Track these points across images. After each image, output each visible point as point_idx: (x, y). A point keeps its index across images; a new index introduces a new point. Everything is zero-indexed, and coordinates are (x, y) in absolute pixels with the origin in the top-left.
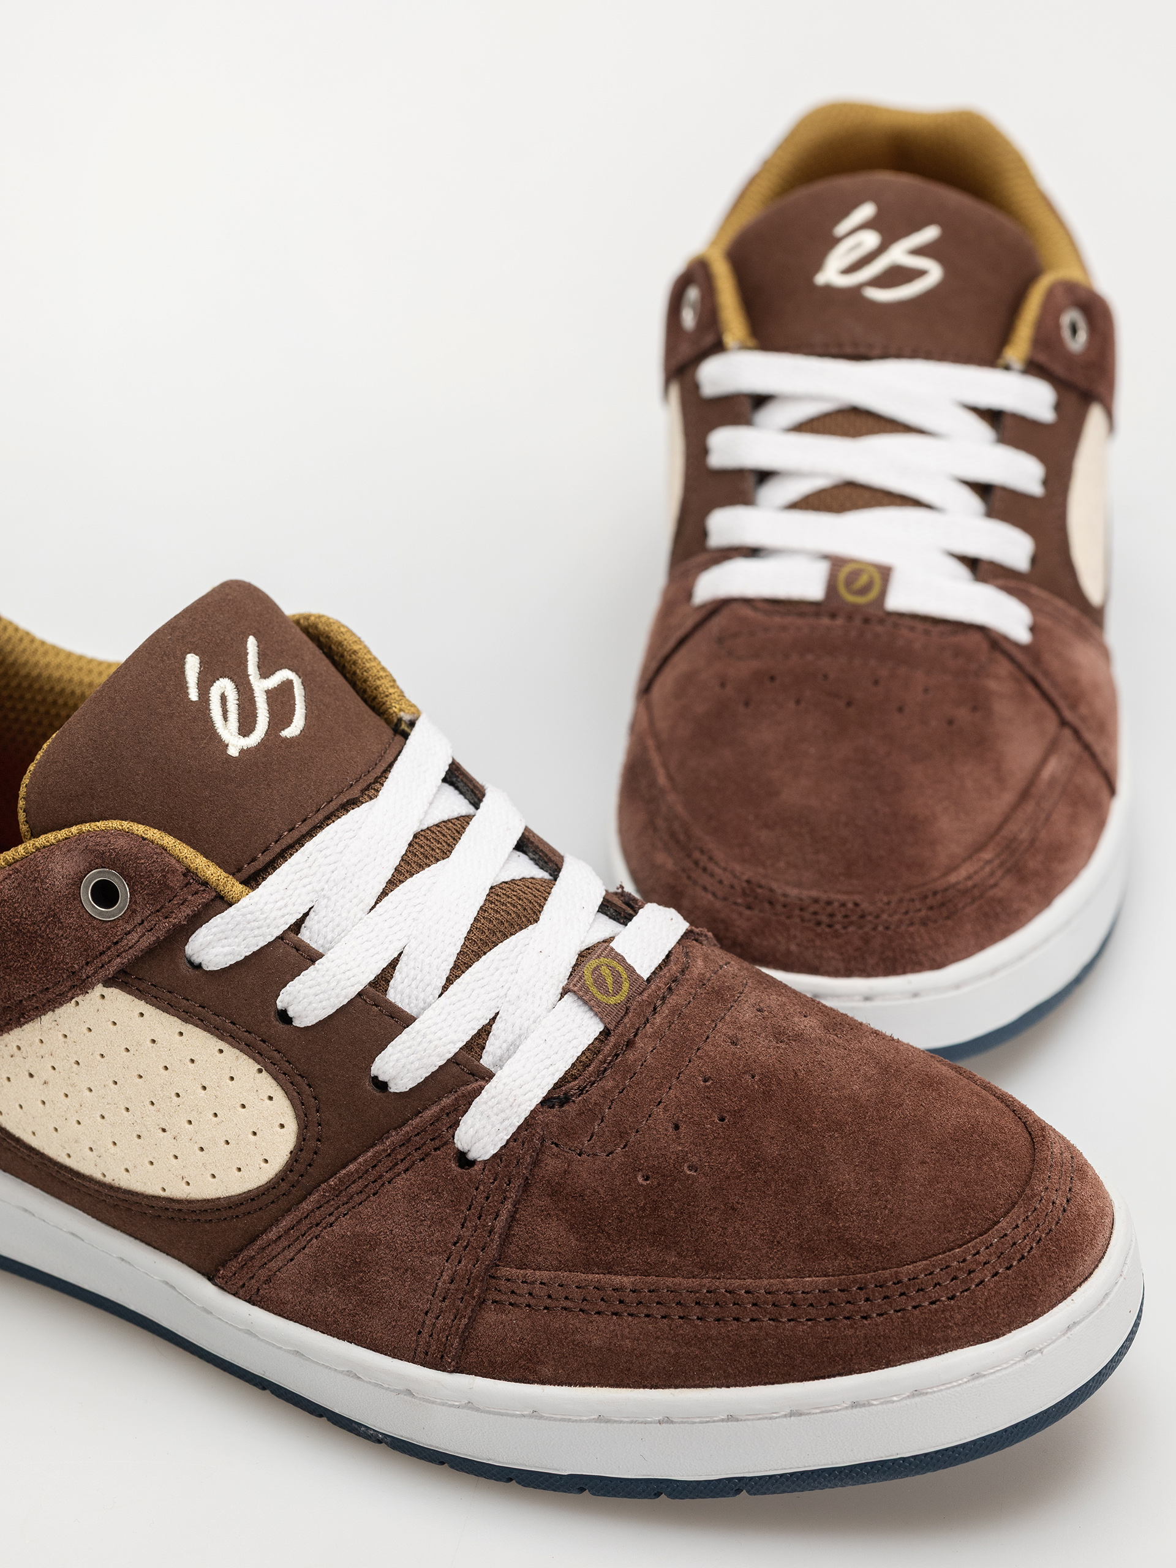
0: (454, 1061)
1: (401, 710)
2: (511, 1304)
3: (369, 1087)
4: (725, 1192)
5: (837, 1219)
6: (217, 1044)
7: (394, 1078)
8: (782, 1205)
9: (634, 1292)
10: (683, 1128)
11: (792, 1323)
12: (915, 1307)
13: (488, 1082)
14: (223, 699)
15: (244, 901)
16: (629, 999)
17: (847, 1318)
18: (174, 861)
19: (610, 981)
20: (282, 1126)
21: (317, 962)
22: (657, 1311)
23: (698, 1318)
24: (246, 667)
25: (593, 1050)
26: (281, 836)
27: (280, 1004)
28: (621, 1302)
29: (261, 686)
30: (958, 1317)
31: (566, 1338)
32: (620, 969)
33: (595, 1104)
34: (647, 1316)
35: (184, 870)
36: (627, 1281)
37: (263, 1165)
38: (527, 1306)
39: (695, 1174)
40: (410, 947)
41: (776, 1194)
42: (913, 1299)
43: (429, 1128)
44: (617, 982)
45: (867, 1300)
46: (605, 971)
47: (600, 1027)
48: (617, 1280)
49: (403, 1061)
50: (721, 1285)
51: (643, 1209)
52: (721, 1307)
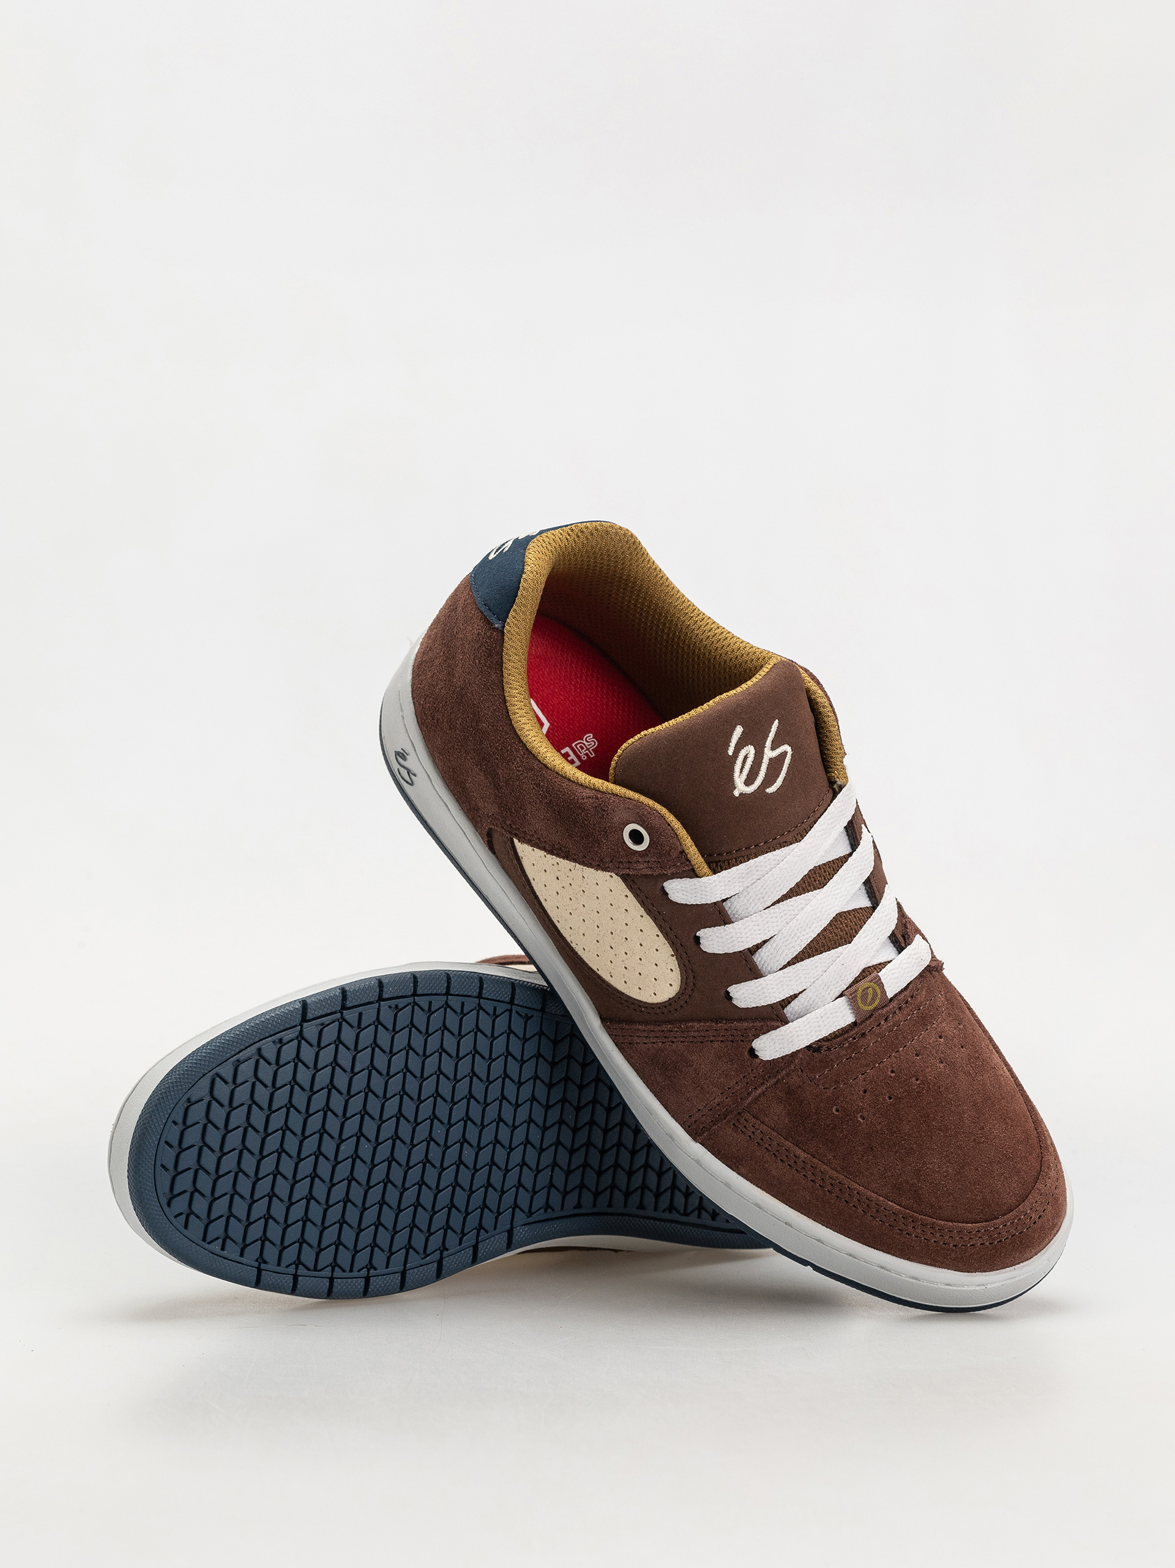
0: (771, 1006)
1: (838, 777)
2: (741, 1130)
3: (722, 993)
4: (872, 1138)
5: (919, 1181)
6: (657, 931)
7: (737, 999)
8: (896, 1159)
9: (804, 1162)
10: (868, 1093)
11: (872, 1218)
12: (935, 1242)
13: (783, 1025)
14: (746, 758)
15: (705, 879)
16: (876, 1009)
17: (900, 1230)
18: (678, 844)
19: (870, 997)
20: (671, 985)
21: (726, 926)
22: (810, 1177)
23: (828, 1190)
24: (766, 741)
25: (844, 1031)
26: (740, 849)
27: (698, 934)
28: (795, 1162)
29: (769, 754)
30: (953, 1255)
31: (760, 1162)
32: (879, 992)
33: (831, 1060)
34: (804, 1175)
35: (681, 850)
36: (803, 1155)
37: (653, 995)
38: (749, 1136)
39: (862, 1121)
40: (777, 937)
41: (897, 1152)
42: (936, 1238)
43: (744, 1030)
44: (873, 1000)
45: (914, 1227)
46: (870, 991)
47: (853, 1020)
48: (799, 1152)
49: (746, 995)
50: (846, 1181)
51: (828, 1126)
52: (842, 1193)
